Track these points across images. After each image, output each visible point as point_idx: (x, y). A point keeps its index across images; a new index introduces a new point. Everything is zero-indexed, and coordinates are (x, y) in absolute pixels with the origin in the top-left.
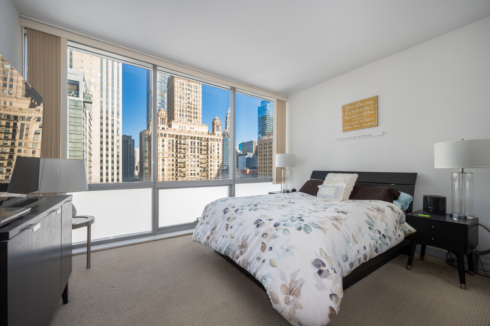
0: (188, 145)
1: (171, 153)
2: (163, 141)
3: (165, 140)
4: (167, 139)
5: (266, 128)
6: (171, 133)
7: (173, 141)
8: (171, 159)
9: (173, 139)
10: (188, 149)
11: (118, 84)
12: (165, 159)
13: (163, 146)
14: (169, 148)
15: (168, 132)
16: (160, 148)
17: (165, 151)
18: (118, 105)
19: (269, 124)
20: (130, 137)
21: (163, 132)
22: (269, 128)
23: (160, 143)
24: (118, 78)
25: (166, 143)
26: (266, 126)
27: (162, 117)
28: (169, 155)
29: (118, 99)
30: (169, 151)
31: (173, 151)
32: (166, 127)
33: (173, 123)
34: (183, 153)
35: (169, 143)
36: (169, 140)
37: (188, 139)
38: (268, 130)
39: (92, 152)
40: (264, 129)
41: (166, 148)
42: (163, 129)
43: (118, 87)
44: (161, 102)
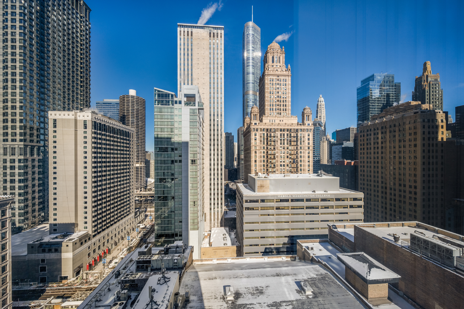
0: (277, 137)
1: (262, 145)
2: (255, 135)
3: (257, 134)
4: (258, 134)
5: (369, 111)
6: (262, 127)
7: (264, 134)
8: (262, 151)
9: (264, 132)
10: (277, 141)
11: (221, 91)
12: (257, 151)
13: (256, 140)
14: (261, 141)
15: (259, 127)
16: (253, 142)
17: (257, 144)
18: (221, 108)
19: (373, 106)
20: (231, 133)
21: (256, 127)
22: (371, 111)
23: (253, 137)
24: (221, 86)
25: (258, 137)
26: (369, 108)
27: (254, 114)
28: (261, 147)
29: (221, 103)
30: (261, 144)
31: (264, 144)
32: (258, 122)
33: (264, 118)
34: (273, 145)
35: (261, 137)
36: (261, 134)
37: (277, 131)
38: (371, 113)
39: (204, 148)
40: (366, 112)
41: (258, 141)
42: (255, 124)
43: (221, 93)
44: (254, 101)
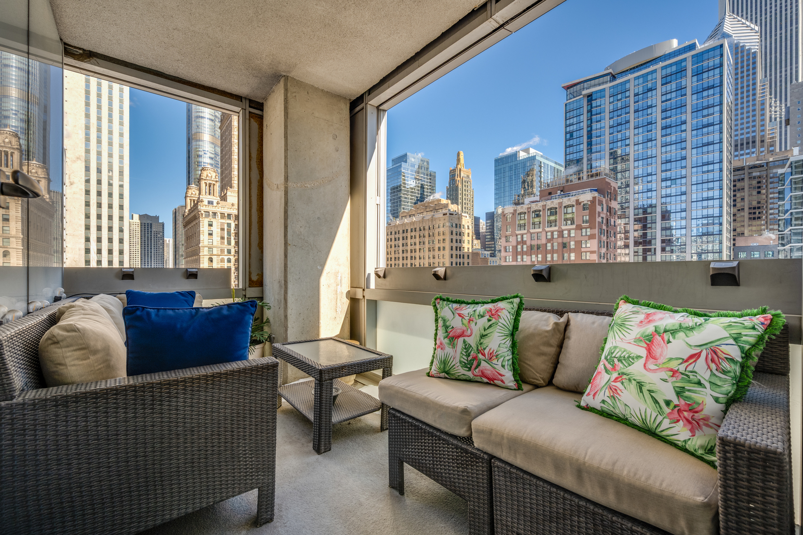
1: (225, 246)
2: (211, 225)
3: (214, 224)
4: (217, 222)
5: (400, 205)
6: (226, 211)
7: (229, 225)
8: (226, 258)
9: (229, 221)
11: (121, 118)
12: (215, 258)
13: (211, 234)
14: (222, 238)
15: (219, 210)
16: (204, 238)
17: (215, 244)
18: (121, 157)
19: (406, 198)
20: (157, 218)
21: (211, 209)
22: (404, 205)
23: (204, 228)
24: (121, 107)
25: (216, 229)
26: (401, 201)
27: (208, 182)
28: (222, 251)
29: (121, 146)
30: (222, 243)
31: (229, 243)
32: (216, 199)
33: (229, 193)
35: (223, 229)
36: (222, 224)
38: (404, 208)
40: (397, 206)
41: (216, 238)
42: (210, 203)
43: (121, 124)
